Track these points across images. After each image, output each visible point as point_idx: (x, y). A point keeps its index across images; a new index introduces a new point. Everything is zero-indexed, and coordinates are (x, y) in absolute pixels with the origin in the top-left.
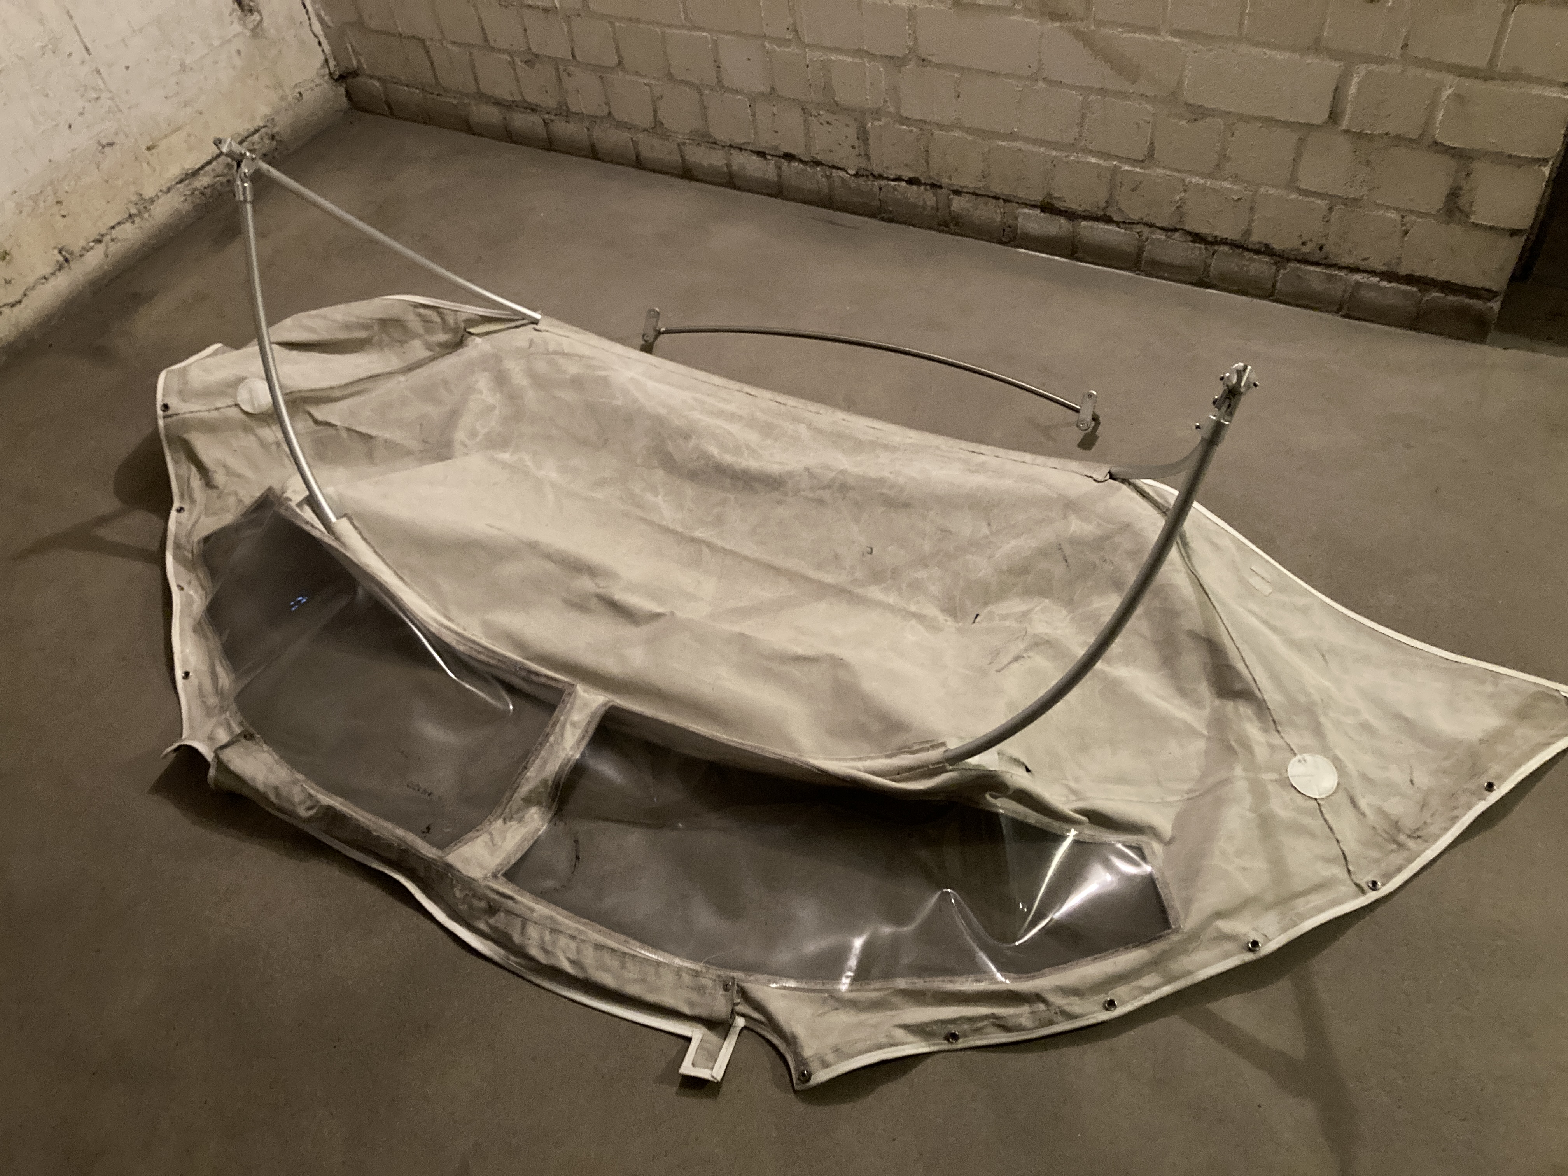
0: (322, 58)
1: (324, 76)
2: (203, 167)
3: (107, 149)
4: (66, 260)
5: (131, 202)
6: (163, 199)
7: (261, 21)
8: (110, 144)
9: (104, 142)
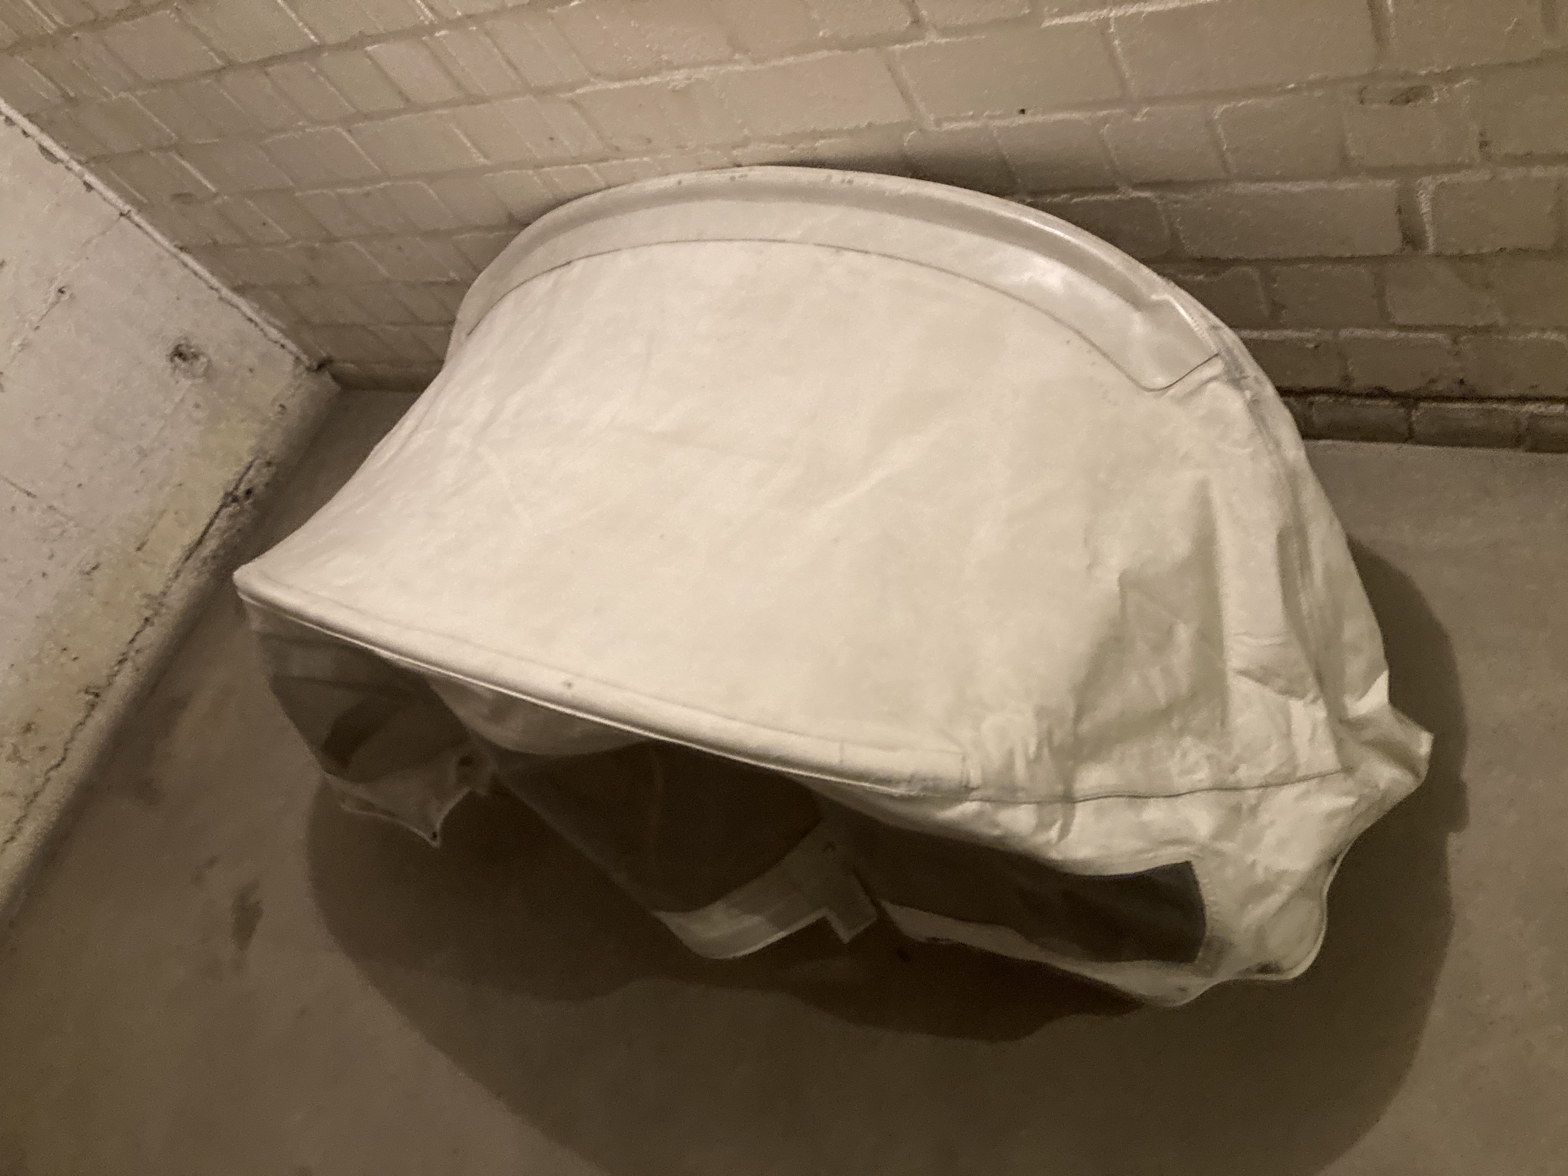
0: (290, 359)
1: (301, 374)
2: (205, 532)
3: (96, 574)
4: (97, 695)
5: (141, 606)
6: (175, 586)
7: (209, 361)
8: (95, 568)
9: (88, 568)
